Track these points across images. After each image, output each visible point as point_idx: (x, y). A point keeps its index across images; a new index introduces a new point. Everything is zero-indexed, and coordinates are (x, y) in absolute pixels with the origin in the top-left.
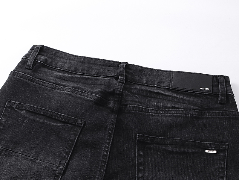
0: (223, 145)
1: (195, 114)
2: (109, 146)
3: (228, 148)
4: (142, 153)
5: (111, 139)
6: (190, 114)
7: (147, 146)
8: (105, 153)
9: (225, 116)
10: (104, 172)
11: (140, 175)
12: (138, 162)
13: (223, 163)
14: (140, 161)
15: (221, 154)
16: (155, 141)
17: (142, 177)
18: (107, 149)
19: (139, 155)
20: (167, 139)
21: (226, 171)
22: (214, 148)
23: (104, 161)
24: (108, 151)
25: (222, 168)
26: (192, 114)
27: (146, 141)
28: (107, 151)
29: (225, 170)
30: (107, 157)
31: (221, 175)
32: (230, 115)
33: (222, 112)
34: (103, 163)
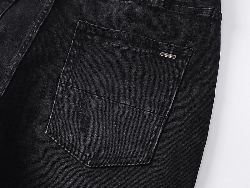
0: (186, 50)
1: (161, 5)
2: (38, 27)
3: (192, 55)
4: (79, 44)
5: (43, 19)
6: (154, 4)
7: (88, 37)
8: (31, 35)
9: (200, 15)
10: (21, 57)
11: (68, 69)
12: (70, 53)
13: (179, 72)
14: (73, 53)
15: (180, 61)
16: (100, 33)
17: (69, 71)
18: (34, 31)
19: (75, 46)
20: (115, 31)
21: (180, 84)
22: (173, 51)
23: (26, 44)
24: (35, 32)
25: (175, 79)
26: (156, 4)
27: (88, 31)
28: (33, 33)
29: (178, 82)
30: (31, 39)
31: (172, 87)
32: (207, 14)
33: (198, 9)
34: (25, 46)
